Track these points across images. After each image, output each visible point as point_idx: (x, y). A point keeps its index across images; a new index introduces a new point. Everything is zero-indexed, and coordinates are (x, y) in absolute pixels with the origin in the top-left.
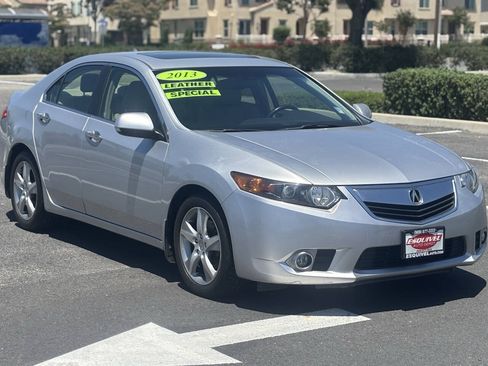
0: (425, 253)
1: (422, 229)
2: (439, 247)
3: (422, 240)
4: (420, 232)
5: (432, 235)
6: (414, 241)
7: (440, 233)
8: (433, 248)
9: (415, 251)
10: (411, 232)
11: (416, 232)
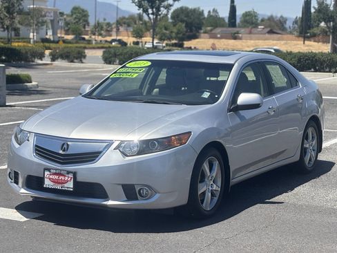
0: (59, 187)
1: (56, 170)
2: (70, 185)
3: (56, 177)
4: (55, 171)
5: (65, 176)
6: (51, 177)
7: (71, 175)
8: (66, 185)
9: (52, 184)
10: (49, 170)
11: (52, 171)
